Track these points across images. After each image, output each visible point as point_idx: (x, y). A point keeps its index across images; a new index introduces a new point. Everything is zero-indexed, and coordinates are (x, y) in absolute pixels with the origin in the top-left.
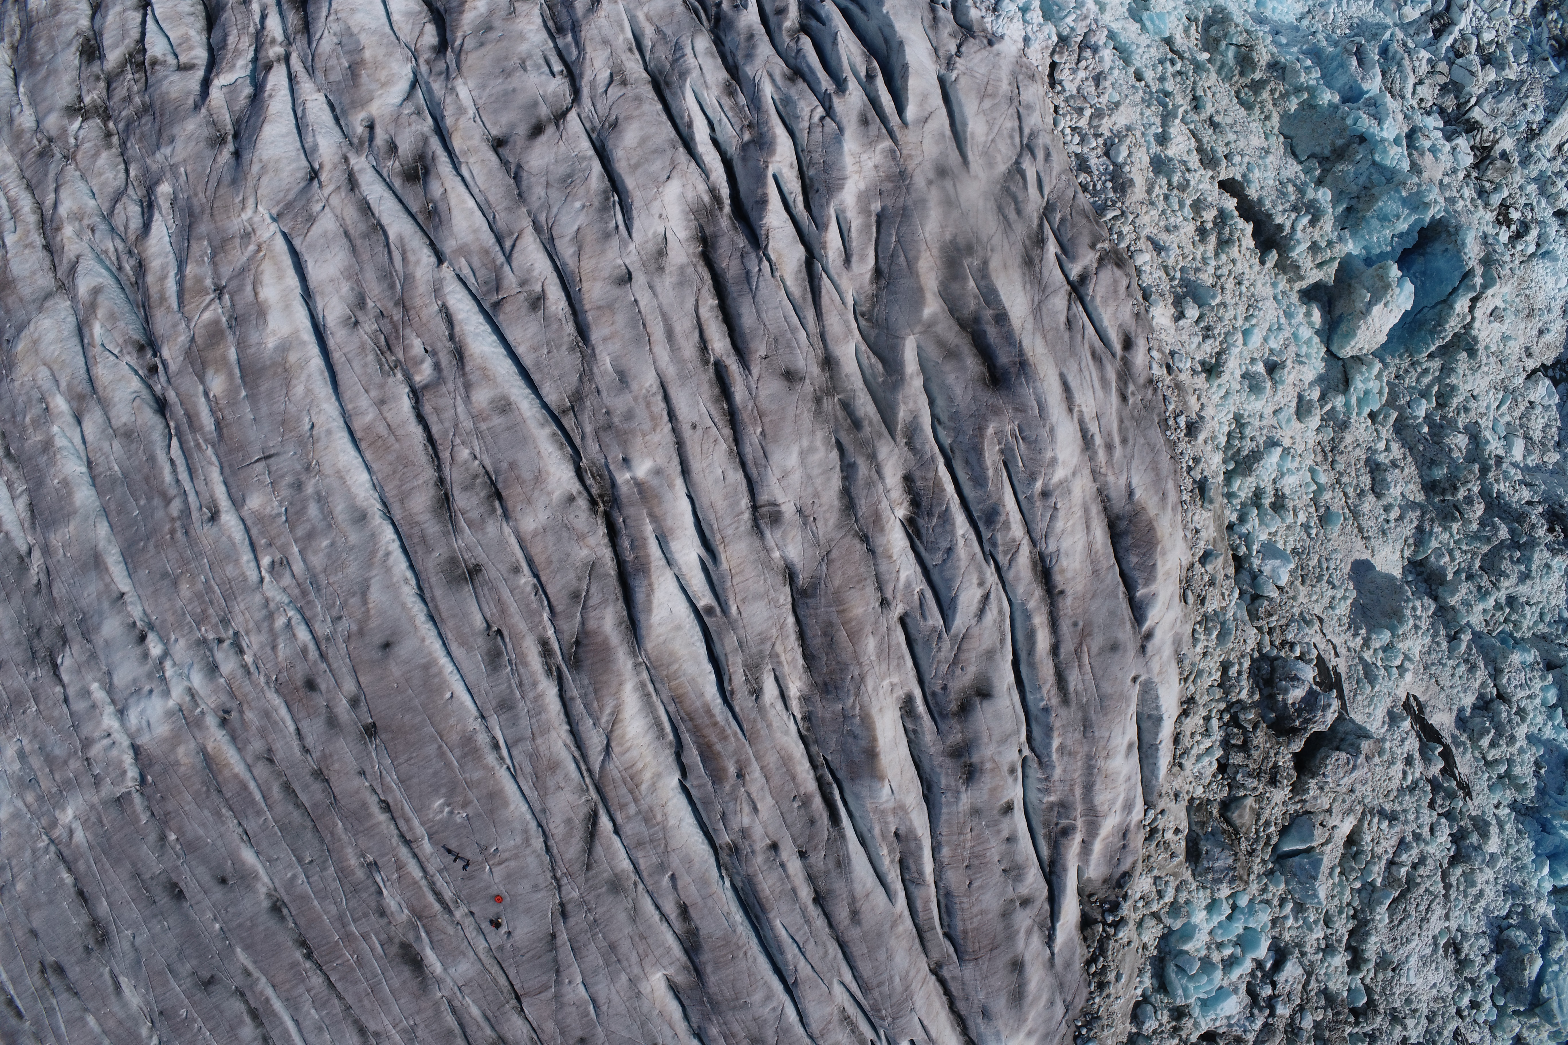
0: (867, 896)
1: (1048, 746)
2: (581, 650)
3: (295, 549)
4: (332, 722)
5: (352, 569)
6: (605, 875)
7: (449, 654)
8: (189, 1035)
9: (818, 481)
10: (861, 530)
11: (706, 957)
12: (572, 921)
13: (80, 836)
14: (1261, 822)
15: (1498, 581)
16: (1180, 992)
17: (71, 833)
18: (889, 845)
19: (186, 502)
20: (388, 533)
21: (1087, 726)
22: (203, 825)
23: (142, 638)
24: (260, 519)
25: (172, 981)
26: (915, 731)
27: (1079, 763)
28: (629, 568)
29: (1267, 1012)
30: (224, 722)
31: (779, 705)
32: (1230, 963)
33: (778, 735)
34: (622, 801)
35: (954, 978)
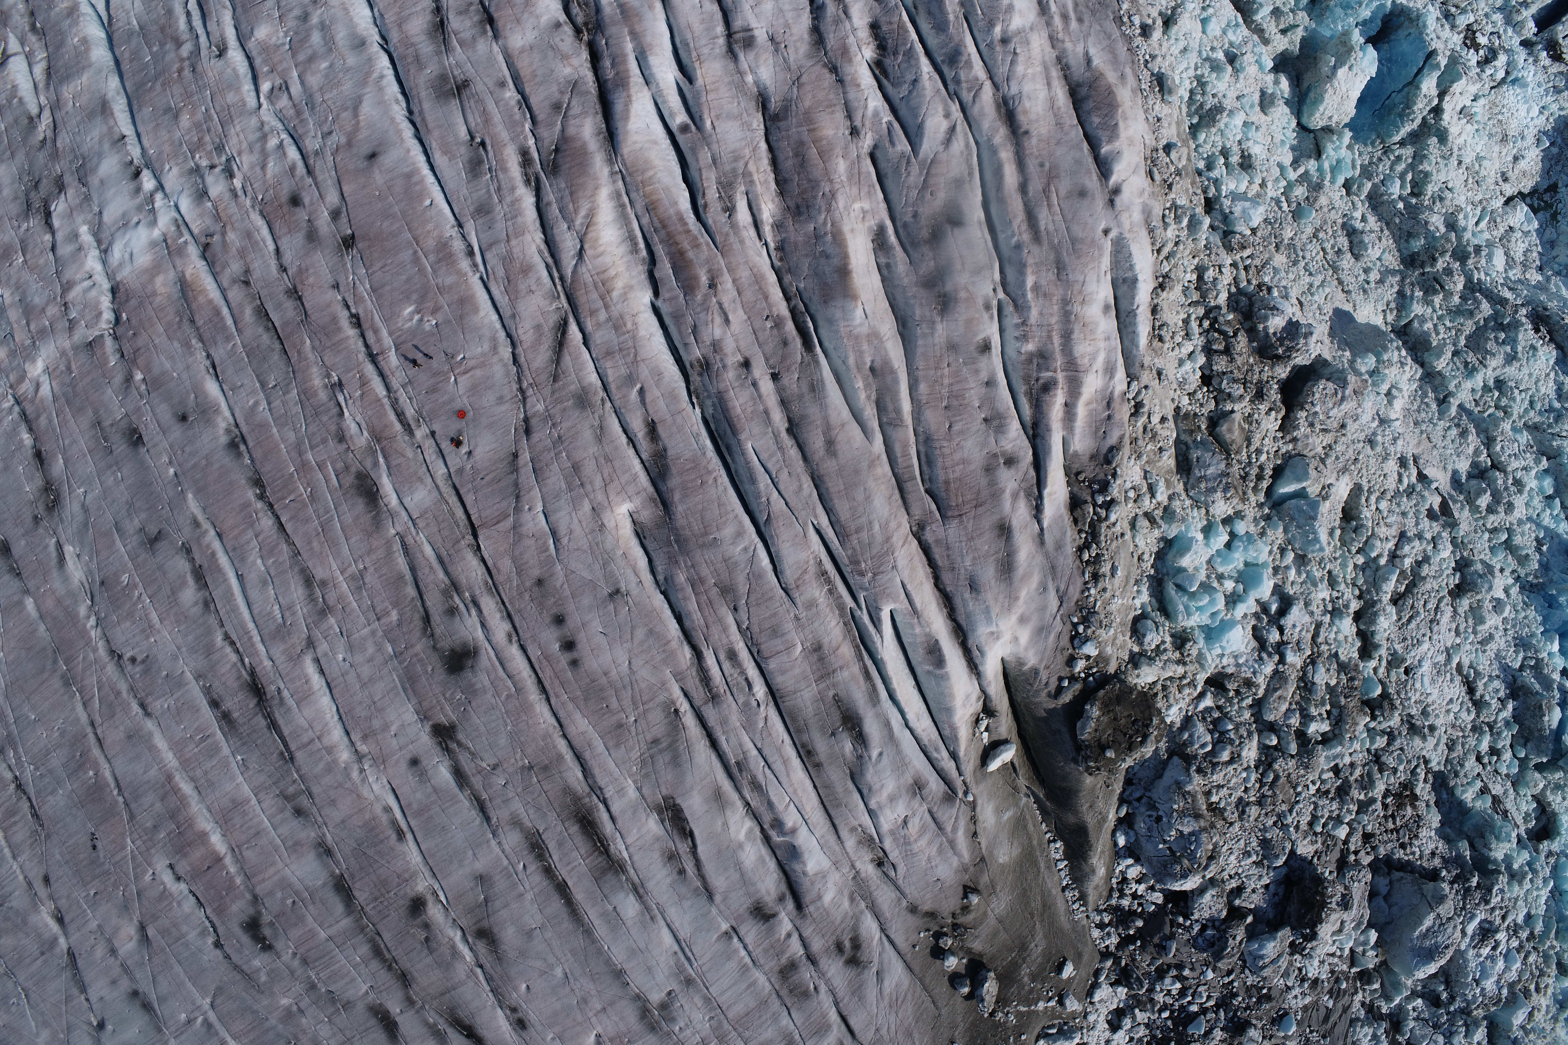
0: (843, 425)
1: (1023, 283)
2: (559, 156)
3: (295, 74)
4: (312, 236)
5: (347, 87)
6: (572, 387)
7: (432, 168)
8: (127, 607)
9: (790, 15)
10: (830, 62)
11: (674, 482)
12: (536, 437)
13: (45, 390)
14: (1253, 448)
15: (1484, 358)
16: (1181, 608)
17: (38, 386)
18: (865, 379)
19: (198, 47)
20: (384, 61)
21: (1060, 268)
22: (171, 358)
23: (137, 174)
24: (266, 49)
25: (118, 542)
26: (888, 265)
27: (1056, 308)
28: (610, 85)
29: (1276, 658)
30: (205, 250)
31: (752, 232)
32: (1232, 600)
33: (751, 252)
34: (593, 307)
35: (937, 541)
